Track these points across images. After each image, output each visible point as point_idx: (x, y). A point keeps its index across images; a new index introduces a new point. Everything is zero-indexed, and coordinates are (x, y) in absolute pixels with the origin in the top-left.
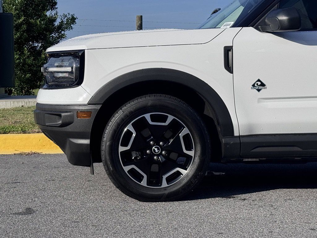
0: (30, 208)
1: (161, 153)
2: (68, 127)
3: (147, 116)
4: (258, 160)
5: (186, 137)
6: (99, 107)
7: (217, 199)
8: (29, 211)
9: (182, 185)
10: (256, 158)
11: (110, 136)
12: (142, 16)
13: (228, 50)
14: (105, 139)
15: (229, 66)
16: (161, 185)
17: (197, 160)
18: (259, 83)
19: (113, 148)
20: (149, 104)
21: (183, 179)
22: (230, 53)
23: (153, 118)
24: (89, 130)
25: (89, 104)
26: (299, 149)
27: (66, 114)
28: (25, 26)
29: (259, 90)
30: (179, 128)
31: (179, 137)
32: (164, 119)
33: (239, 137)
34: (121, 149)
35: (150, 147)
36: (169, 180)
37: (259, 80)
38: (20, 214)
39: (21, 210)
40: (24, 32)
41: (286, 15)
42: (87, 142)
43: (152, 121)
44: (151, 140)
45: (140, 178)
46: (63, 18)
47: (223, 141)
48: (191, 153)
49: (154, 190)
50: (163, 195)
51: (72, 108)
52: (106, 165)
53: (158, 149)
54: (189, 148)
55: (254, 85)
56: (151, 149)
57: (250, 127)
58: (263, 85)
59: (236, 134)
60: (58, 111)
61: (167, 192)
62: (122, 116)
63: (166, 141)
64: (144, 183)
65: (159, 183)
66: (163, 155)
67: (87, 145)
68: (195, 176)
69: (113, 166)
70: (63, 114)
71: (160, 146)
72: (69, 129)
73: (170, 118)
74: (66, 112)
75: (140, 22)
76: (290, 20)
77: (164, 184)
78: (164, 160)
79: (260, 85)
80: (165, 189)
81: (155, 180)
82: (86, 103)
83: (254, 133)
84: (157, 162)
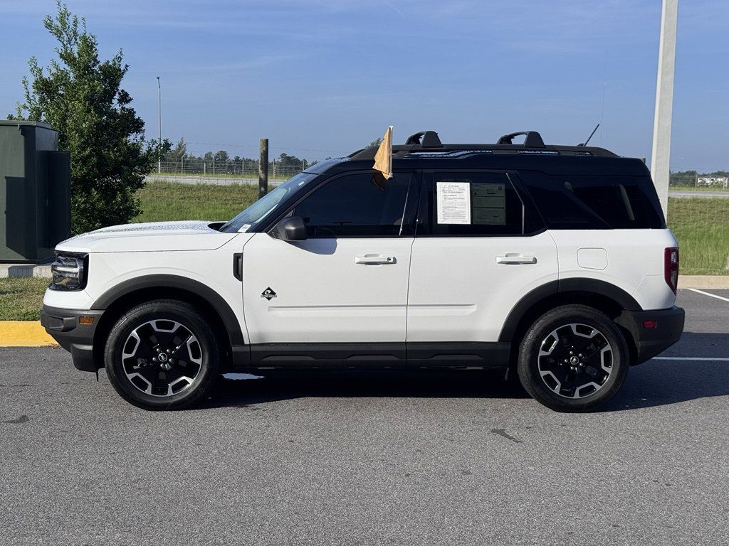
0: (25, 416)
1: (168, 361)
2: (70, 332)
3: (153, 323)
4: (273, 368)
5: (194, 345)
6: (101, 313)
7: (229, 408)
8: (23, 419)
9: (188, 394)
10: (272, 366)
11: (113, 343)
12: (267, 140)
13: (238, 258)
14: (108, 346)
15: (238, 273)
16: (167, 393)
17: (205, 369)
18: (269, 292)
19: (116, 355)
20: (155, 311)
21: (190, 388)
22: (240, 260)
23: (159, 325)
24: (92, 336)
25: (92, 309)
26: (311, 359)
27: (68, 318)
28: (95, 159)
29: (269, 299)
30: (187, 335)
31: (186, 343)
32: (171, 326)
33: (250, 345)
34: (125, 356)
35: (156, 355)
36: (175, 388)
37: (269, 289)
38: (11, 422)
39: (15, 418)
40: (93, 166)
41: (294, 226)
42: (90, 348)
43: (158, 327)
44: (158, 347)
45: (144, 386)
46: (151, 146)
47: (234, 349)
48: (199, 361)
49: (159, 399)
50: (167, 404)
51: (75, 312)
52: (108, 371)
53: (165, 357)
54: (196, 356)
55: (263, 294)
56: (156, 356)
57: (260, 335)
58: (273, 293)
59: (246, 342)
60: (60, 315)
61: (172, 401)
62: (126, 322)
63: (173, 348)
64: (148, 391)
65: (165, 391)
66: (170, 363)
67: (90, 351)
68: (202, 385)
69: (116, 373)
70: (65, 319)
71: (167, 353)
72: (71, 333)
73: (177, 325)
74: (69, 317)
75: (264, 149)
76: (296, 231)
77: (170, 393)
78: (170, 367)
79: (270, 294)
80: (171, 397)
81: (160, 388)
82: (89, 308)
83: (266, 342)
84: (164, 370)
